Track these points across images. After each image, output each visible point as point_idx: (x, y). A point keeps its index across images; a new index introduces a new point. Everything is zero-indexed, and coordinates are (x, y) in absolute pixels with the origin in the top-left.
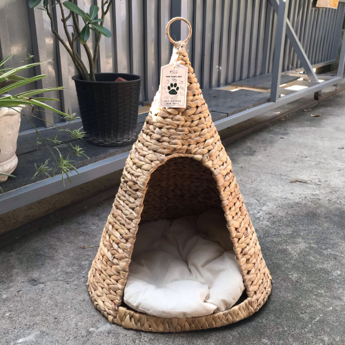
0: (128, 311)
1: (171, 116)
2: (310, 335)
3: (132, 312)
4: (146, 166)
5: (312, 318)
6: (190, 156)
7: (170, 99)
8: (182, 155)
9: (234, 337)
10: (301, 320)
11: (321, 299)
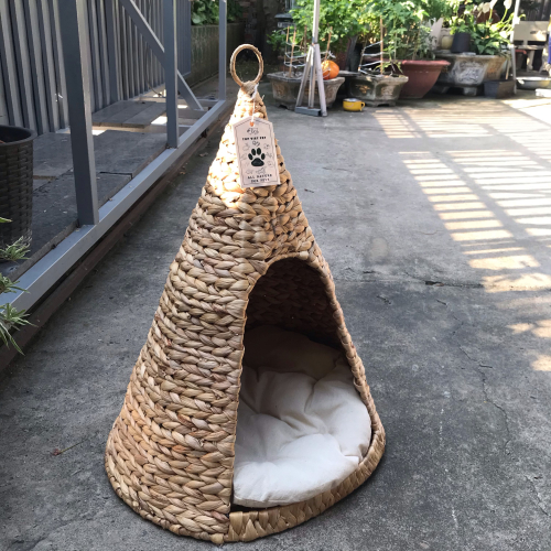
0: (248, 515)
1: (260, 200)
2: (449, 449)
3: (256, 514)
4: (238, 284)
5: (437, 430)
6: (294, 254)
7: (255, 175)
8: (286, 256)
9: (383, 487)
10: (427, 436)
11: (426, 404)
